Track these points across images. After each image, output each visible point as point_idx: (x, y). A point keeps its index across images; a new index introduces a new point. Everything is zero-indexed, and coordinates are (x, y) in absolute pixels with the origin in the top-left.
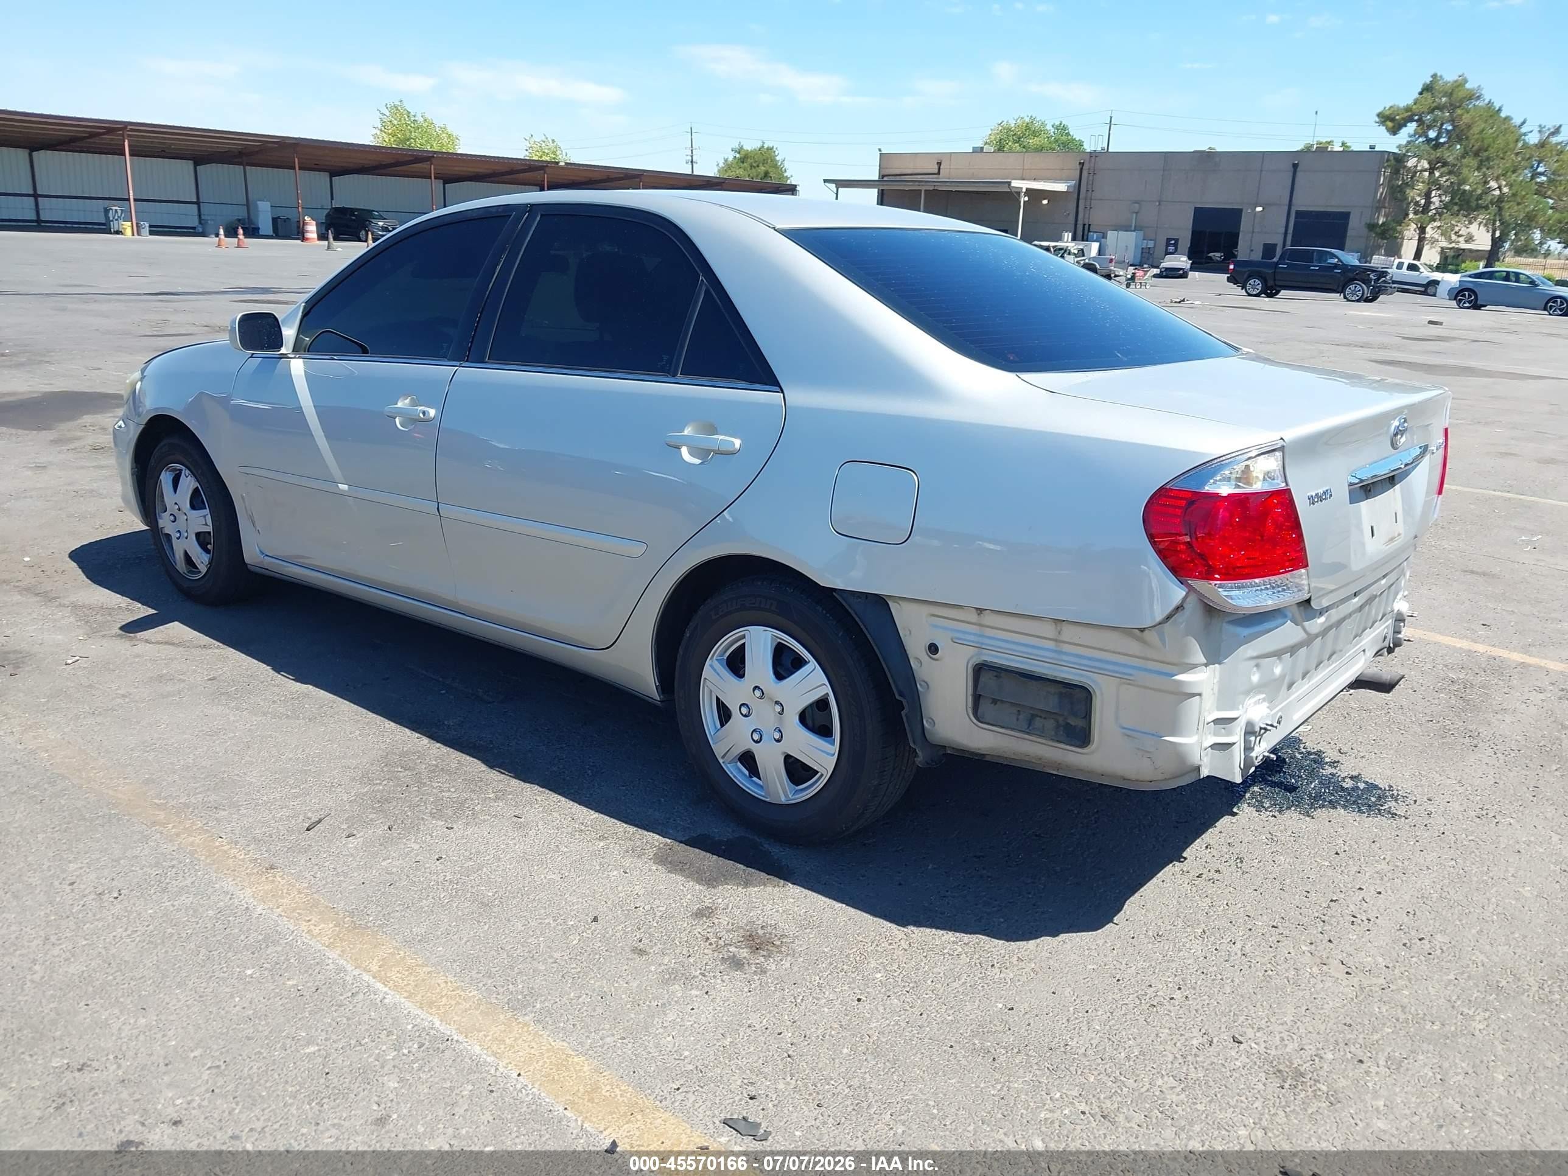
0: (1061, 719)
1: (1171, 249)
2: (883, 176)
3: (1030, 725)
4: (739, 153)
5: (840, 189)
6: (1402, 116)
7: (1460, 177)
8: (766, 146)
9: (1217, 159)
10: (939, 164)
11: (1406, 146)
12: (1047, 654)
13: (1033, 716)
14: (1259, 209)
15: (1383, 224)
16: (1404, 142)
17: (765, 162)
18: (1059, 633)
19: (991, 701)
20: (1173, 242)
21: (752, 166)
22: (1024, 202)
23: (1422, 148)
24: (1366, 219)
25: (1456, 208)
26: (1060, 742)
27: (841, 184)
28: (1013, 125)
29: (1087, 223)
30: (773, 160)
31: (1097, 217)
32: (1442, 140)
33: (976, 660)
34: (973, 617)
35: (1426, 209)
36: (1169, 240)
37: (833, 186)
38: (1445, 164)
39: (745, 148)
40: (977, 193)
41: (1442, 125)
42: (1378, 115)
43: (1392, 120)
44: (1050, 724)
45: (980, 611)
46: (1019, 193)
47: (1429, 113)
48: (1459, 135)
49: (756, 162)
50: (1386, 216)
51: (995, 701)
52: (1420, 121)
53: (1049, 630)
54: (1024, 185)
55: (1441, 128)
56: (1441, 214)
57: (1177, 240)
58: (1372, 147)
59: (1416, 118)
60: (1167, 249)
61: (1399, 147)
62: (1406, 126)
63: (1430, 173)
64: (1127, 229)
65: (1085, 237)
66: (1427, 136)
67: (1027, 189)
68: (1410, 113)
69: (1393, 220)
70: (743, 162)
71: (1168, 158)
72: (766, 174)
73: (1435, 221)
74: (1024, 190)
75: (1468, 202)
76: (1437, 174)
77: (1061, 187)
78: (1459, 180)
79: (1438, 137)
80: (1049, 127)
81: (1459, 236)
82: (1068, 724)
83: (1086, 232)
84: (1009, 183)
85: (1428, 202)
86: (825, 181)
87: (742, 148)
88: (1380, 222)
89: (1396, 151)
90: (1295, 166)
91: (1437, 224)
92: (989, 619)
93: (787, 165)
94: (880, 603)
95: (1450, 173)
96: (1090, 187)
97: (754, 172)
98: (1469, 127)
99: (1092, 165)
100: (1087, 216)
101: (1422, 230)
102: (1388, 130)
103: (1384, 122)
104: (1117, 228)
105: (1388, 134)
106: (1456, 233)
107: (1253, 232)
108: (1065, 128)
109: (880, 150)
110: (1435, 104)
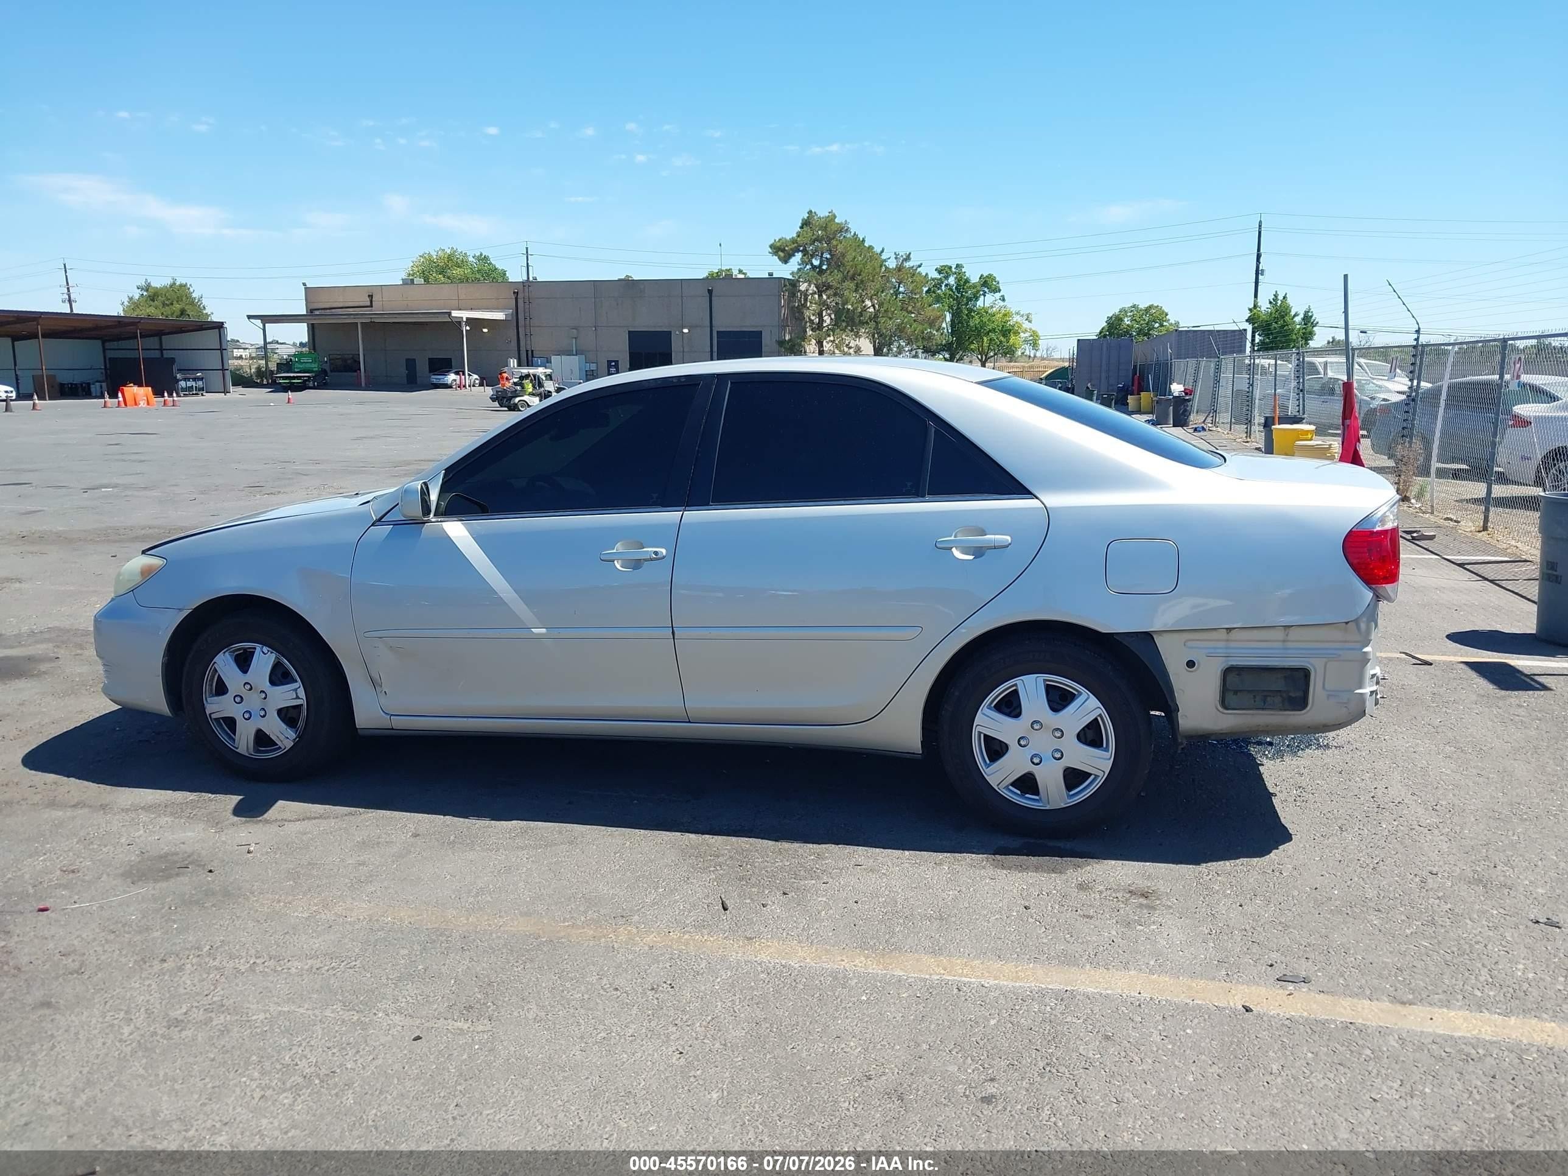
0: (1284, 695)
1: (613, 370)
2: (312, 311)
3: (1265, 703)
4: (147, 290)
5: (267, 325)
6: (790, 247)
7: (844, 298)
8: (178, 283)
9: (642, 287)
10: (371, 296)
11: (797, 273)
12: (1277, 651)
13: (1266, 697)
14: (686, 331)
15: (790, 340)
16: (795, 270)
17: (179, 300)
18: (1287, 635)
19: (1232, 693)
20: (613, 364)
21: (164, 305)
22: (466, 331)
23: (810, 274)
24: (775, 338)
25: (844, 324)
26: (1285, 710)
27: (266, 319)
28: (435, 257)
29: (529, 348)
30: (188, 296)
31: (539, 343)
32: (824, 267)
33: (1224, 666)
34: (1223, 635)
35: (820, 326)
36: (609, 362)
37: (258, 322)
38: (829, 287)
39: (153, 284)
40: (415, 323)
41: (822, 254)
42: (771, 246)
43: (783, 250)
44: (1278, 700)
45: (1229, 630)
46: (460, 323)
47: (811, 245)
48: (836, 262)
49: (168, 299)
50: (790, 333)
51: (1236, 692)
52: (805, 252)
53: (1279, 634)
54: (465, 315)
55: (822, 257)
56: (833, 330)
57: (617, 362)
58: (771, 274)
59: (801, 248)
60: (609, 371)
61: (792, 274)
62: (794, 256)
63: (819, 296)
64: (569, 353)
65: (530, 363)
66: (812, 264)
67: (467, 318)
68: (796, 245)
69: (798, 337)
70: (153, 300)
71: (596, 285)
72: (183, 312)
73: (829, 336)
74: (465, 320)
75: (852, 319)
76: (825, 297)
77: (499, 316)
78: (842, 301)
79: (821, 264)
80: (471, 259)
81: (850, 348)
82: (1290, 697)
83: (530, 359)
84: (449, 314)
85: (821, 320)
86: (249, 317)
87: (149, 285)
88: (787, 338)
89: (790, 277)
90: (710, 292)
91: (832, 338)
92: (1234, 635)
93: (205, 302)
94: (1147, 638)
95: (835, 295)
96: (527, 314)
97: (167, 310)
98: (843, 255)
99: (527, 294)
100: (529, 342)
101: (820, 344)
102: (780, 258)
103: (777, 252)
104: (559, 353)
105: (780, 263)
106: (847, 345)
107: (683, 352)
108: (486, 258)
109: (304, 284)
110: (815, 237)
